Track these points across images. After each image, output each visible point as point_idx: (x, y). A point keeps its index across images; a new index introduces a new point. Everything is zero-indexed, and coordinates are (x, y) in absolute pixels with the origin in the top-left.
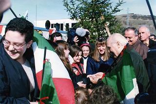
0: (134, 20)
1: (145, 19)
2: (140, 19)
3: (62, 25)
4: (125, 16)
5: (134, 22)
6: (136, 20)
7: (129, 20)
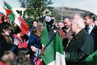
0: (66, 10)
1: (72, 11)
2: (70, 10)
3: (21, 11)
4: (61, 8)
5: (66, 12)
6: (67, 10)
7: (63, 10)
